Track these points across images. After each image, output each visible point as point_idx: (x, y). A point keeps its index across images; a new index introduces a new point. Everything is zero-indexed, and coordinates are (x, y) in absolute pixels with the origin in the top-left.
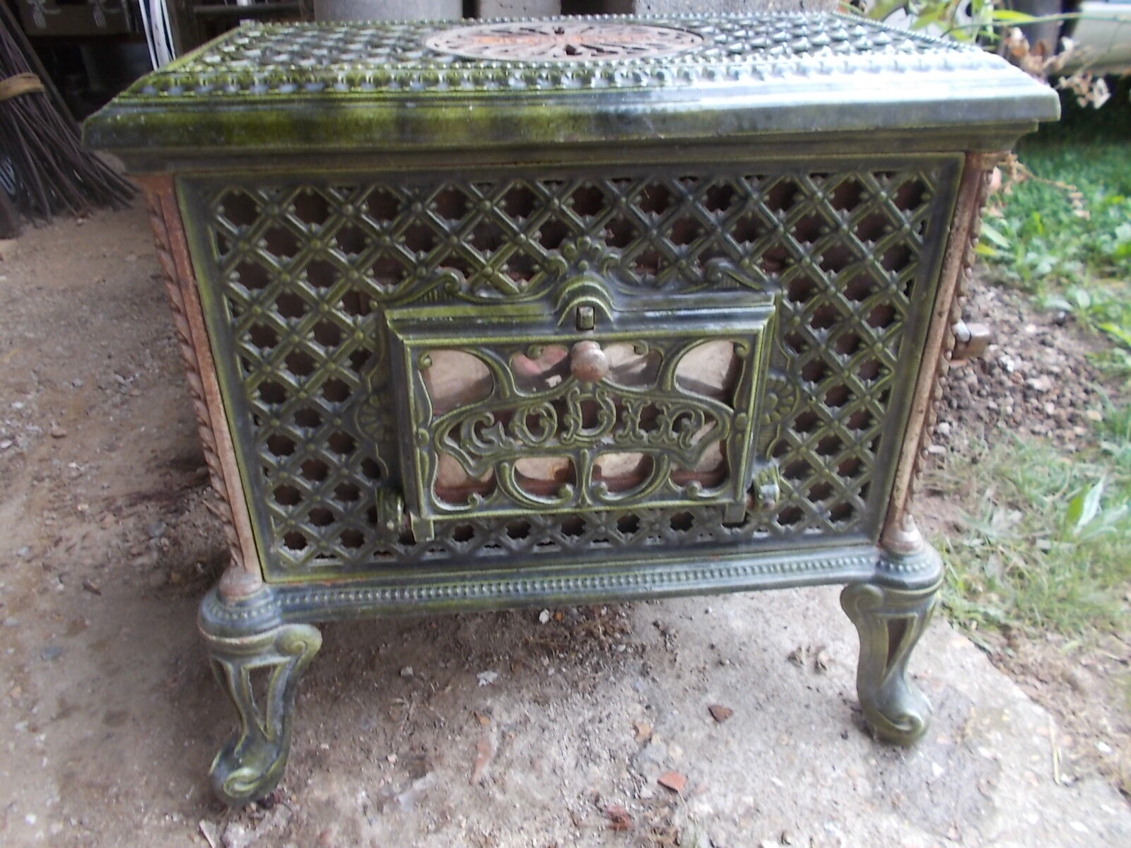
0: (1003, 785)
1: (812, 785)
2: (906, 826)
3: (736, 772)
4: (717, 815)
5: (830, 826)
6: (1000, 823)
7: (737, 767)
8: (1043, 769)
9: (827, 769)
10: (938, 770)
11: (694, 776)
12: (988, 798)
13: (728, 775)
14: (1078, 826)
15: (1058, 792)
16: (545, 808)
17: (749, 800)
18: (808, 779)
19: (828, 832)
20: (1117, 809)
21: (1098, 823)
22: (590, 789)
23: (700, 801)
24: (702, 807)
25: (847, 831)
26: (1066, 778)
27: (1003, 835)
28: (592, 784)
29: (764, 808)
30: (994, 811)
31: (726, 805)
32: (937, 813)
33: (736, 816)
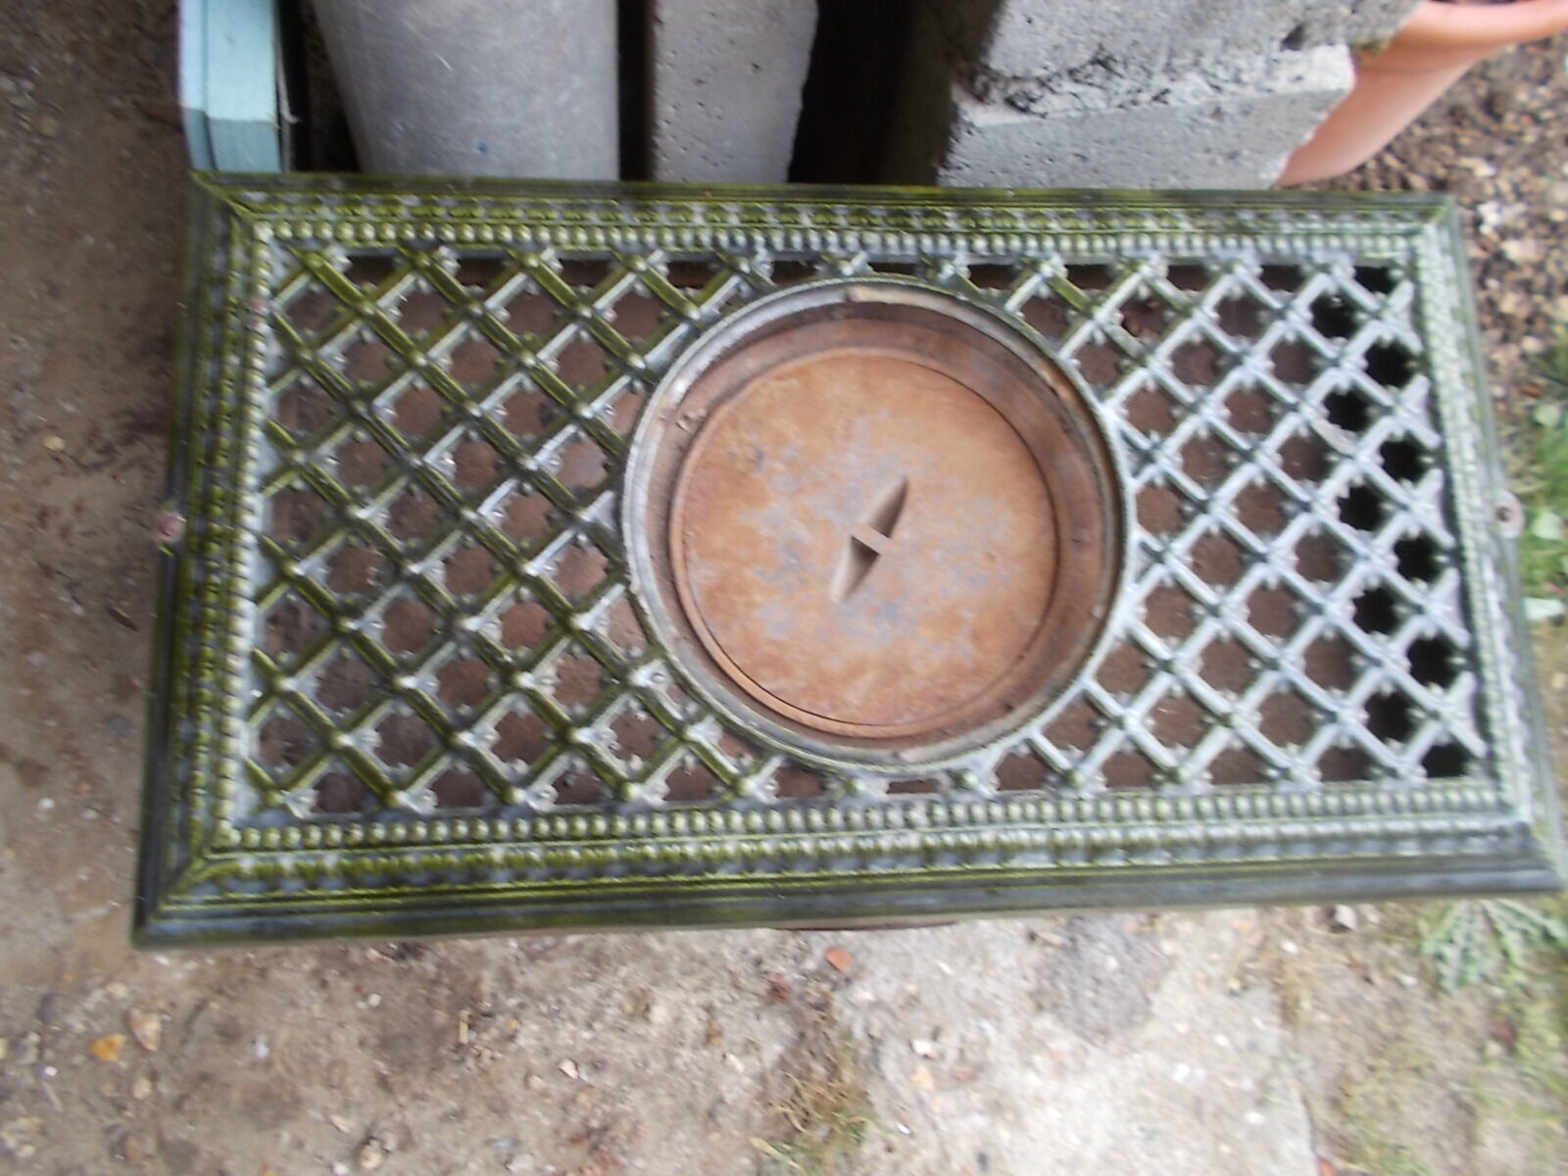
0: (1169, 986)
1: (980, 975)
2: (1058, 1030)
3: (906, 954)
4: (877, 1004)
5: (986, 1024)
6: (1152, 1031)
7: (908, 947)
8: (1215, 972)
9: (999, 956)
10: (1112, 963)
11: (862, 957)
12: (1148, 1001)
13: (896, 955)
14: (1222, 1040)
15: (1220, 1000)
16: (703, 963)
17: (911, 988)
18: (977, 968)
19: (982, 1030)
20: (1266, 1023)
21: (1242, 1038)
22: (754, 953)
23: (864, 988)
24: (863, 994)
25: (1000, 1030)
26: (1235, 985)
27: (1149, 1045)
28: (754, 946)
29: (925, 999)
30: (1149, 1016)
31: (888, 992)
32: (1094, 1014)
33: (894, 1007)
